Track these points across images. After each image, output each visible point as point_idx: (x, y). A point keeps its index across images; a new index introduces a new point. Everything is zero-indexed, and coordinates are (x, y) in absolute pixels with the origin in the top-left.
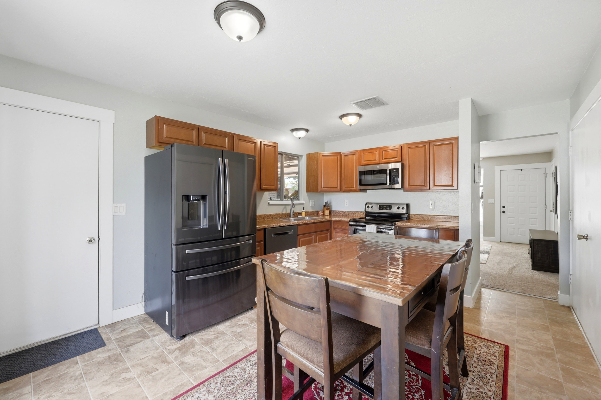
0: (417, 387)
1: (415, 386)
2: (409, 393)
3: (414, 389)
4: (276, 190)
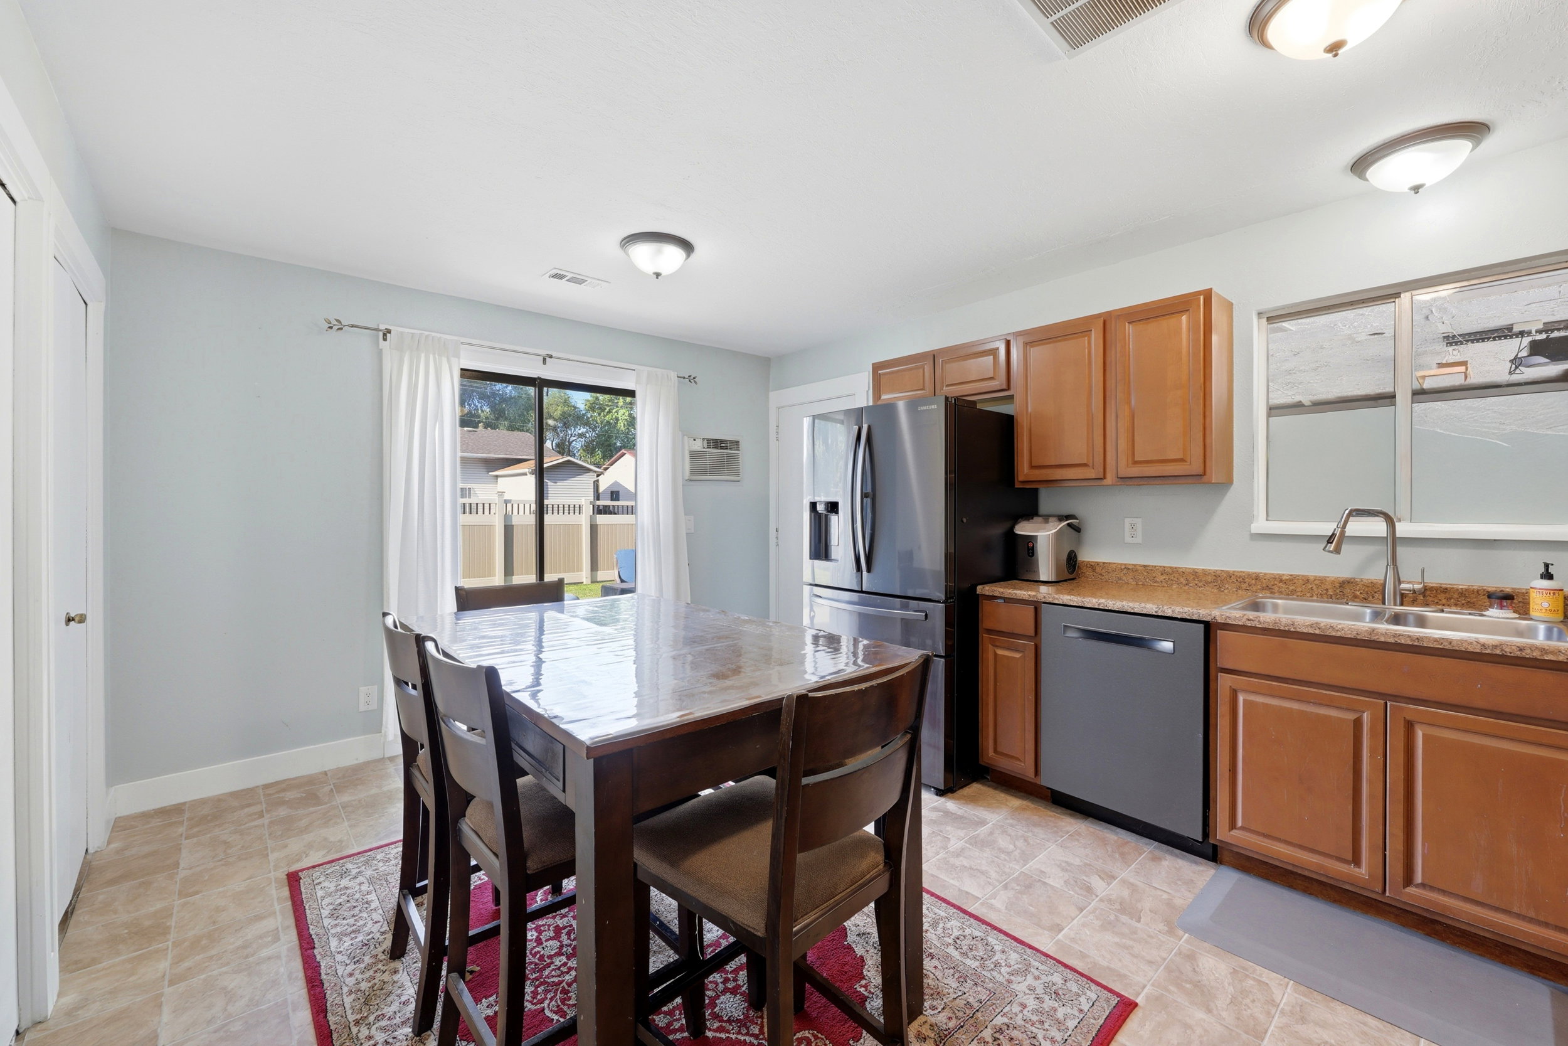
0: (547, 1002)
1: (551, 999)
2: (542, 978)
3: (546, 992)
4: (1201, 475)
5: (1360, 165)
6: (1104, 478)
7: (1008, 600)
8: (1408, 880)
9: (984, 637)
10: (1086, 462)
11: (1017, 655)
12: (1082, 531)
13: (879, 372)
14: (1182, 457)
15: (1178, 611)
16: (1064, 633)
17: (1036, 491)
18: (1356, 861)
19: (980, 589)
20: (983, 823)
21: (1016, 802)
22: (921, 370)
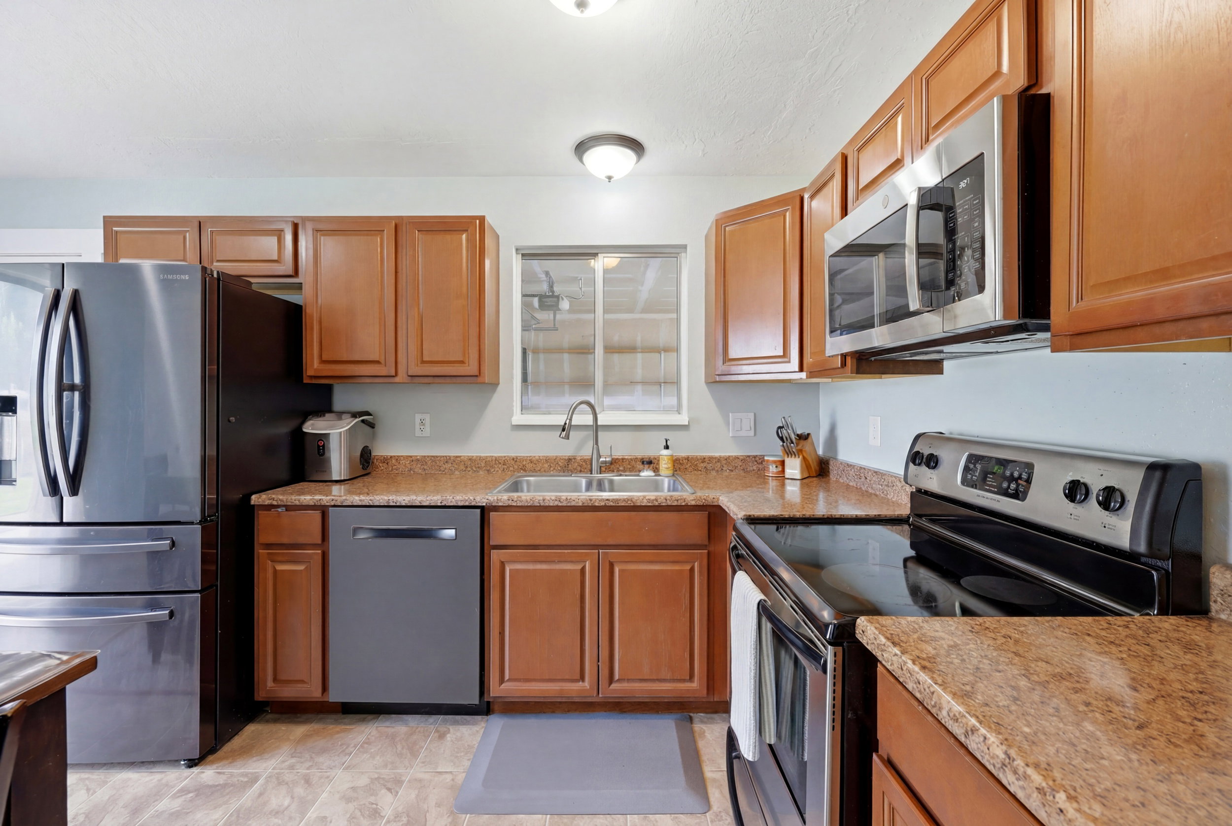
4: (477, 376)
5: (581, 148)
6: (396, 375)
7: (289, 508)
8: (611, 680)
9: (260, 552)
10: (378, 360)
11: (301, 567)
12: (376, 427)
13: (114, 229)
14: (461, 359)
15: (460, 498)
16: (353, 536)
17: (329, 389)
18: (582, 678)
19: (255, 499)
20: (254, 779)
21: (300, 730)
22: (181, 237)
